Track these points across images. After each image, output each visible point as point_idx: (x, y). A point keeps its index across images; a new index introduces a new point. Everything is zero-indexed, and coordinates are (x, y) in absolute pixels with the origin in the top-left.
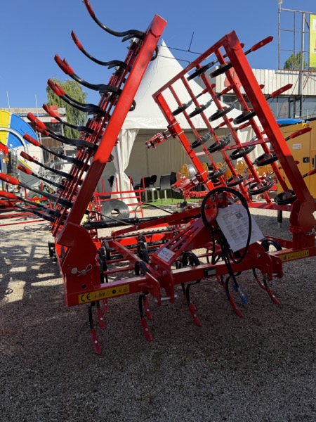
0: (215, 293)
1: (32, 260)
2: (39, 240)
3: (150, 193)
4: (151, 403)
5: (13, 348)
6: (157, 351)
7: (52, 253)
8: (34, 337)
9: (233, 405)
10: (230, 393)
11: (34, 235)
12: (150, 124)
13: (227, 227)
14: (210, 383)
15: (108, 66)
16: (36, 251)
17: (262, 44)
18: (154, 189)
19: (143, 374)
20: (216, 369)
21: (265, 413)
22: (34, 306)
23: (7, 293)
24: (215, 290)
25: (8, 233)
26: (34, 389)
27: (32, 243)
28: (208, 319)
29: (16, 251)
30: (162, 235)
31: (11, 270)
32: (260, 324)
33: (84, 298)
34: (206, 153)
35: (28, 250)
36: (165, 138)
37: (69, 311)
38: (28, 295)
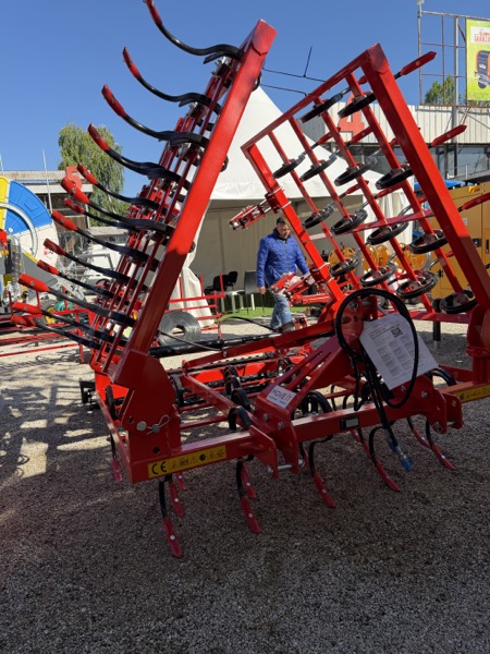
0: (351, 455)
1: (53, 409)
2: (63, 377)
3: (228, 299)
4: (272, 633)
5: (40, 550)
6: (270, 549)
7: (85, 397)
8: (71, 532)
9: (403, 633)
10: (395, 614)
11: (54, 369)
12: (228, 192)
13: (379, 351)
14: (362, 599)
15: (179, 103)
16: (59, 395)
17: (418, 63)
18: (234, 293)
19: (253, 588)
20: (367, 575)
21: (455, 643)
22: (66, 481)
23: (21, 463)
24: (349, 449)
25: (12, 367)
26: (82, 616)
27: (51, 382)
28: (344, 496)
29: (26, 395)
30: (260, 365)
31: (23, 426)
32: (427, 502)
33: (156, 469)
34: (328, 235)
35: (47, 393)
36: (262, 213)
37: (123, 489)
38: (54, 465)
